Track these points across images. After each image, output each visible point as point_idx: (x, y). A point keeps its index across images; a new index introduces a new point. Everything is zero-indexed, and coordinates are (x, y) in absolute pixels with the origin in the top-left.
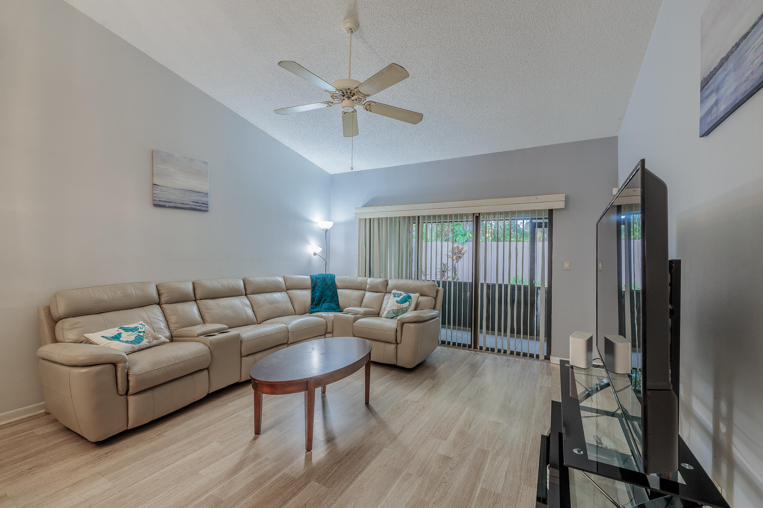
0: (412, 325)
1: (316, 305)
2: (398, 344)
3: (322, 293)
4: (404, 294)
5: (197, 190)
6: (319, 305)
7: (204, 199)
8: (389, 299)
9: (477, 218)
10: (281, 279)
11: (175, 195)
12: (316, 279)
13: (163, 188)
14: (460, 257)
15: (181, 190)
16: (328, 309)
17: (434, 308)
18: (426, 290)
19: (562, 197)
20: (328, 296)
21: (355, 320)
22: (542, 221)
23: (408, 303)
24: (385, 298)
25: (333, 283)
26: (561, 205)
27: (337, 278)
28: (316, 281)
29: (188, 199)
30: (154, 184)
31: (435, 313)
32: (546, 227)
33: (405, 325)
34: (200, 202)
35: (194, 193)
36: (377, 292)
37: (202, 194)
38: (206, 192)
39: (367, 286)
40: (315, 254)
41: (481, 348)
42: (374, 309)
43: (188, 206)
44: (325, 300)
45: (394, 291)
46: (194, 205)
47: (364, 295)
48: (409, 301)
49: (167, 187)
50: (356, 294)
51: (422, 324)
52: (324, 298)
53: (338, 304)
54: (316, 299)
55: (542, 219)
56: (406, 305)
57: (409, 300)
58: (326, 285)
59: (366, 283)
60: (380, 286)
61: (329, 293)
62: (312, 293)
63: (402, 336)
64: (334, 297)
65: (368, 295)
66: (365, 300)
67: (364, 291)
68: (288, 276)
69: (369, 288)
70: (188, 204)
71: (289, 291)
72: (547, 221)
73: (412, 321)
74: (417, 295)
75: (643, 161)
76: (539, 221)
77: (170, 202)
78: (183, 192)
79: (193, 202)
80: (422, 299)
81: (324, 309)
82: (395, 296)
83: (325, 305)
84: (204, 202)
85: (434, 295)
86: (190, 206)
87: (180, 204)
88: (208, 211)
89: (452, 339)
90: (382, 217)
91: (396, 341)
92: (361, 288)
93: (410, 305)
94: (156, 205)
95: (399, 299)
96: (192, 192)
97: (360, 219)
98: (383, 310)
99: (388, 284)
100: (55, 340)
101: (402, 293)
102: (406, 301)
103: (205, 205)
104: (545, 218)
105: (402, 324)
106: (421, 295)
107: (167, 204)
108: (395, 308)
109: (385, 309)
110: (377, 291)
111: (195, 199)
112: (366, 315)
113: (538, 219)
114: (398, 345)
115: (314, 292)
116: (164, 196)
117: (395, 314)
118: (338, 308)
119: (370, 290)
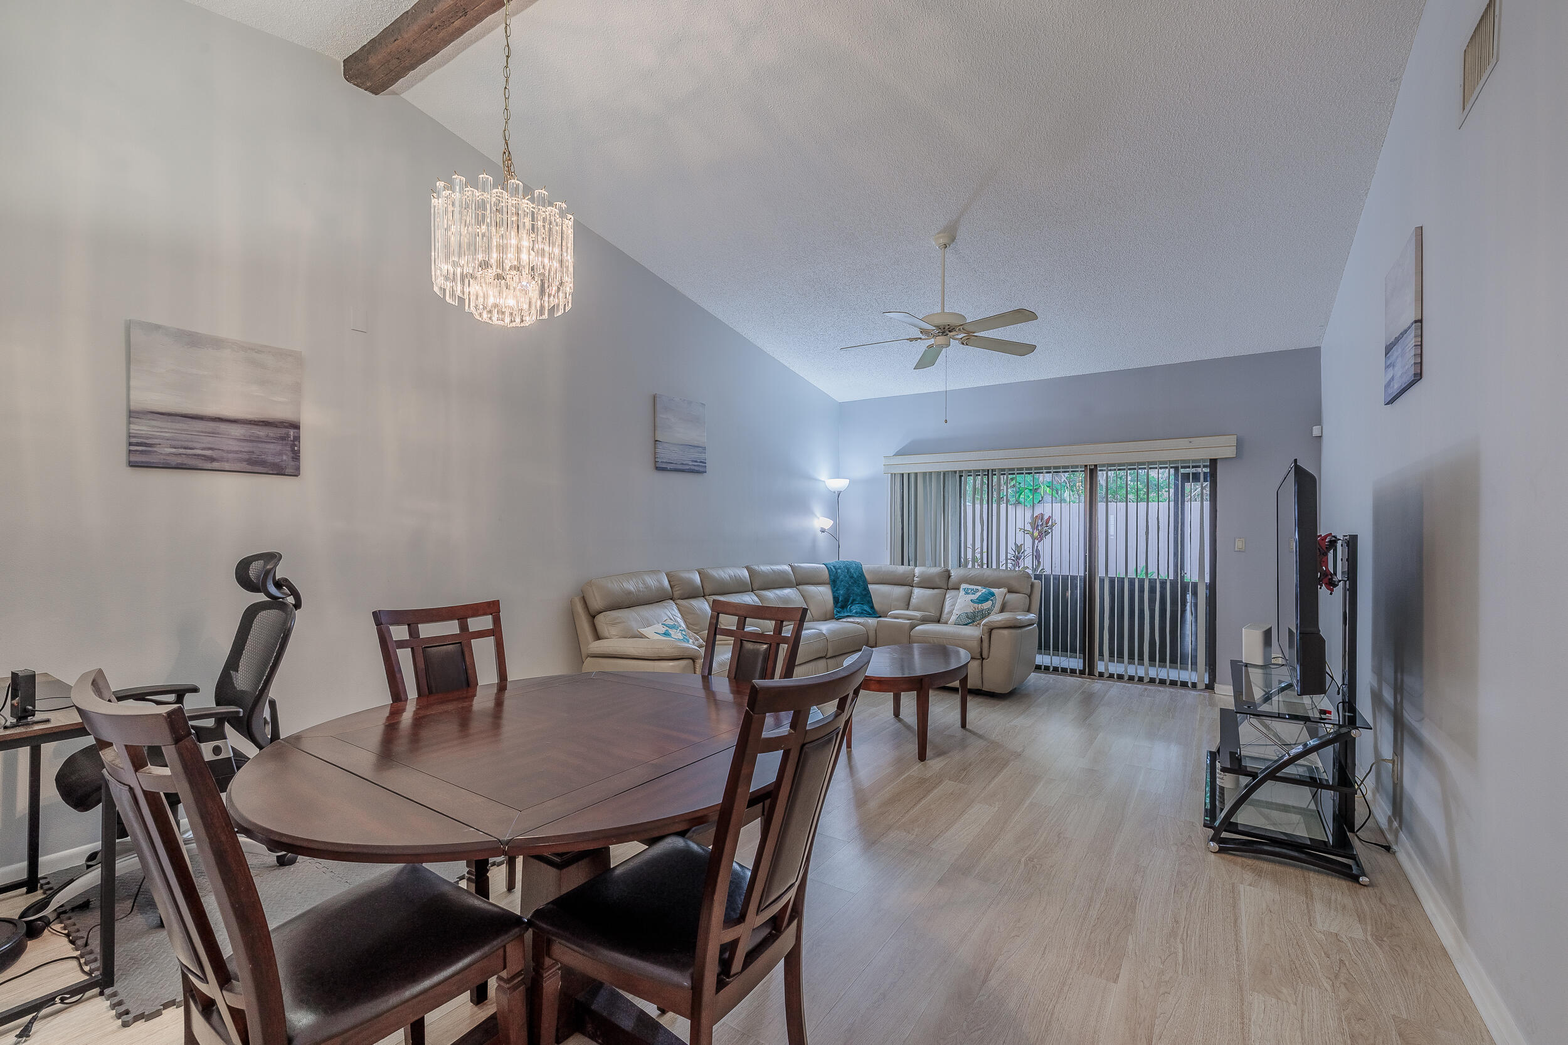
0: (1006, 632)
1: (843, 607)
2: (983, 659)
3: (848, 589)
4: (982, 591)
5: (696, 443)
6: (847, 608)
7: (702, 456)
8: (955, 598)
9: (1092, 472)
10: (787, 568)
11: (676, 452)
12: (836, 569)
13: (665, 445)
14: (1047, 533)
15: (682, 445)
16: (862, 613)
17: (1029, 611)
18: (1015, 585)
19: (1233, 440)
20: (857, 595)
21: (913, 627)
22: (1199, 470)
23: (990, 602)
24: (947, 597)
25: (862, 575)
26: (1231, 452)
27: (865, 567)
28: (837, 572)
29: (688, 457)
30: (657, 441)
31: (1032, 616)
32: (1205, 480)
33: (994, 632)
34: (698, 461)
35: (693, 448)
36: (933, 589)
37: (700, 449)
38: (703, 445)
39: (915, 579)
40: (823, 531)
41: (1101, 675)
42: (933, 613)
43: (687, 468)
44: (854, 600)
45: (963, 586)
46: (693, 465)
47: (911, 592)
48: (992, 600)
49: (669, 443)
50: (899, 591)
51: (1019, 631)
52: (851, 598)
53: (872, 607)
54: (840, 599)
55: (1199, 467)
56: (987, 605)
57: (992, 598)
58: (852, 577)
59: (913, 575)
60: (937, 580)
61: (857, 590)
62: (832, 590)
63: (990, 648)
64: (866, 597)
65: (917, 592)
66: (914, 601)
67: (911, 588)
68: (796, 564)
69: (919, 582)
70: (687, 465)
71: (800, 587)
72: (1207, 470)
73: (1005, 626)
74: (1004, 590)
75: (1296, 461)
76: (1194, 470)
77: (672, 463)
78: (683, 448)
79: (693, 461)
80: (1010, 596)
81: (856, 613)
82: (967, 593)
83: (856, 608)
84: (702, 461)
85: (1028, 591)
86: (689, 467)
87: (680, 465)
88: (706, 472)
89: (1051, 663)
90: (931, 471)
91: (981, 655)
92: (905, 582)
93: (993, 605)
94: (658, 469)
95: (974, 597)
96: (690, 447)
97: (893, 475)
98: (947, 614)
99: (949, 577)
100: (598, 637)
101: (979, 588)
102: (987, 600)
103: (703, 465)
104: (1204, 466)
105: (991, 631)
106: (1010, 591)
107: (667, 467)
108: (970, 610)
109: (951, 613)
110: (935, 586)
111: (693, 456)
112: (925, 620)
113: (1193, 467)
114: (984, 661)
115: (836, 589)
116: (667, 454)
117: (972, 619)
118: (873, 613)
119: (920, 586)
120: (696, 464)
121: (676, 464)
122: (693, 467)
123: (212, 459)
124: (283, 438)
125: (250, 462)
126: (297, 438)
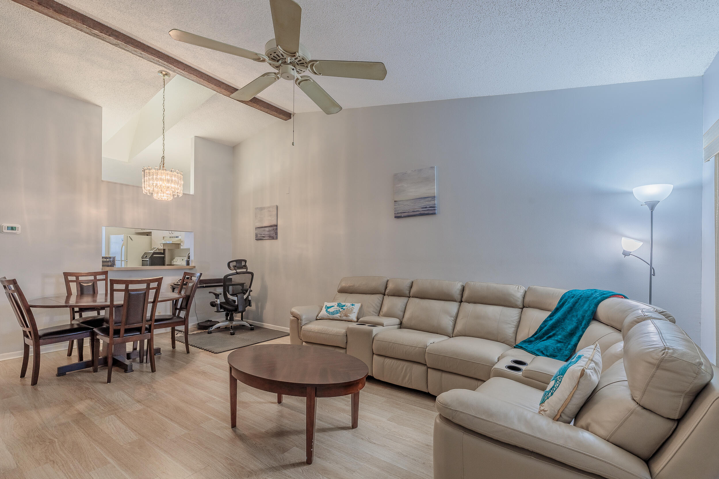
5: (426, 195)
7: (431, 203)
11: (408, 205)
29: (418, 207)
30: (395, 201)
34: (427, 207)
35: (423, 199)
37: (430, 198)
38: (433, 195)
40: (626, 254)
43: (418, 213)
46: (423, 210)
49: (402, 201)
70: (418, 211)
78: (413, 201)
79: (422, 208)
84: (432, 206)
86: (419, 213)
87: (412, 212)
88: (435, 214)
94: (396, 217)
96: (420, 199)
103: (432, 209)
107: (403, 215)
111: (423, 204)
120: (426, 209)
121: (408, 212)
122: (422, 212)
123: (264, 237)
124: (274, 229)
125: (270, 237)
126: (277, 229)
